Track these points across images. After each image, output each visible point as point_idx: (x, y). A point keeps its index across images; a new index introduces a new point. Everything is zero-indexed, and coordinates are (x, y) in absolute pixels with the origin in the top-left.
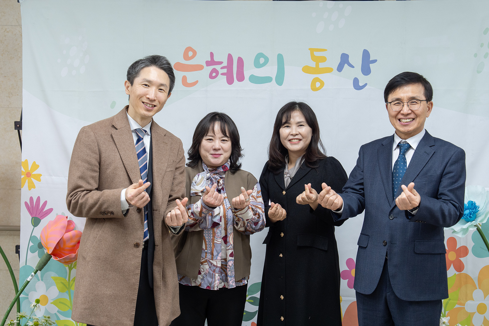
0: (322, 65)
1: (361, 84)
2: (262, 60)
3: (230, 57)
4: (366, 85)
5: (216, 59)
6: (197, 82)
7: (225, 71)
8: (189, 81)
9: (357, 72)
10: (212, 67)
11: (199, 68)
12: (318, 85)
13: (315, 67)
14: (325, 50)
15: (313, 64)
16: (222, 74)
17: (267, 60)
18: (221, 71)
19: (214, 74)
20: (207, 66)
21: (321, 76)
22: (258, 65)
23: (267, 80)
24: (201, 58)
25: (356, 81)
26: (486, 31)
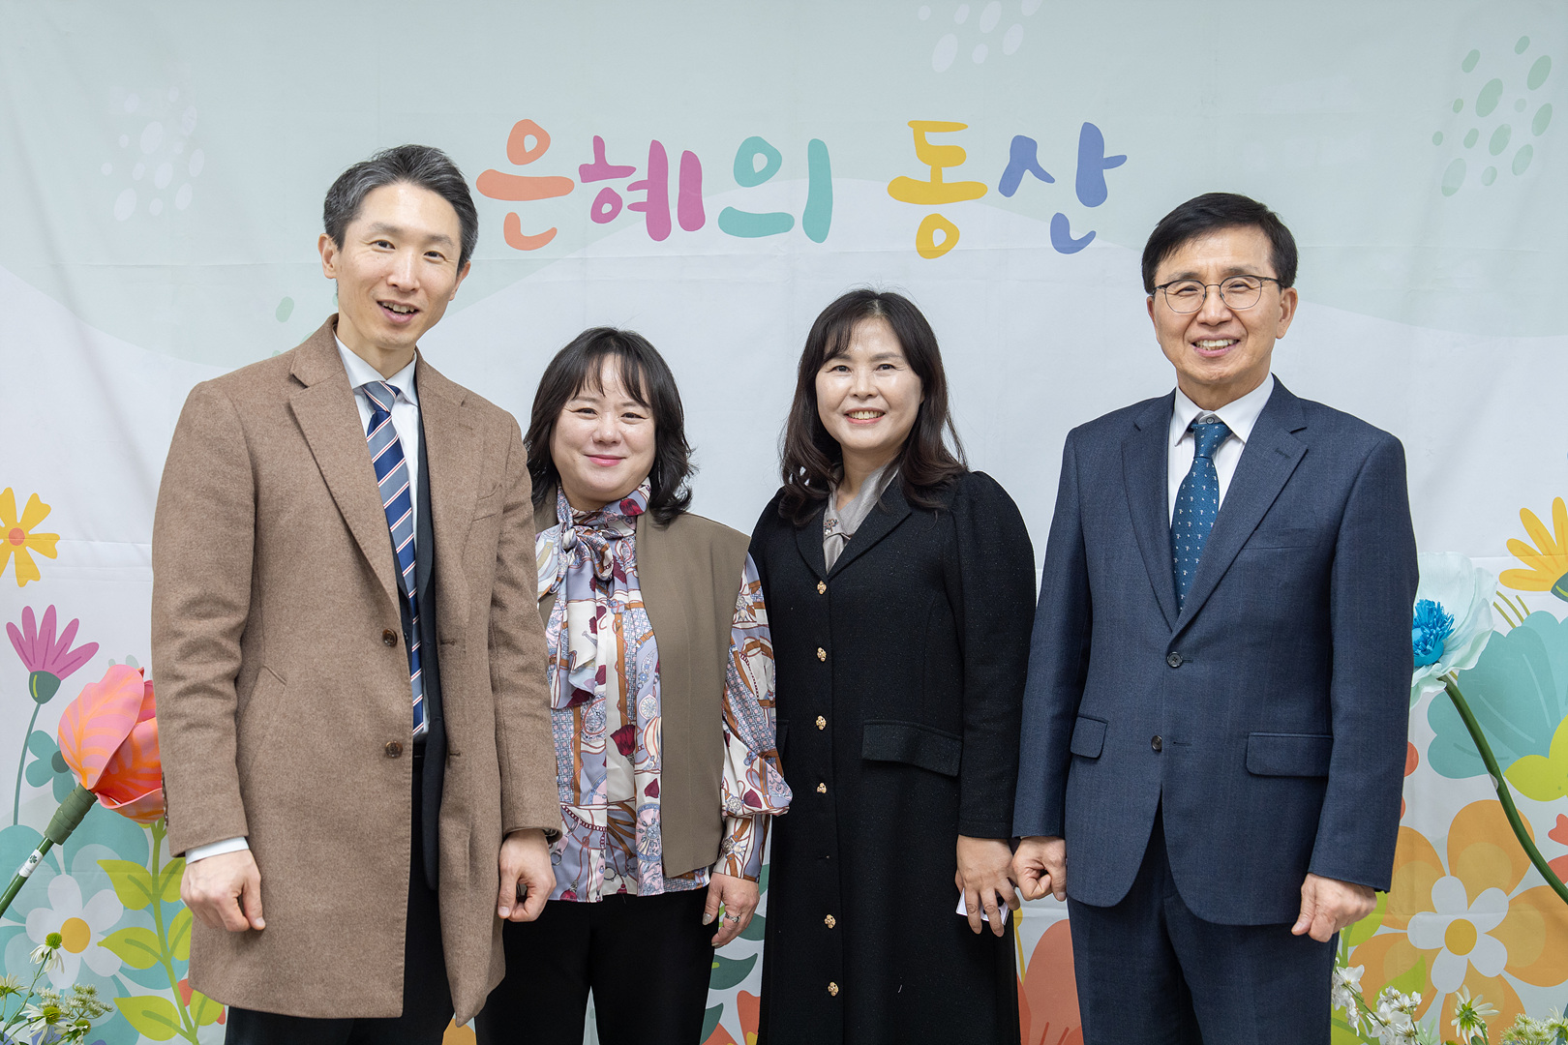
0: (950, 175)
1: (1076, 235)
2: (760, 162)
3: (657, 153)
4: (1091, 236)
5: (612, 159)
6: (553, 232)
7: (642, 196)
8: (528, 230)
9: (1063, 195)
10: (597, 186)
11: (558, 187)
12: (939, 237)
13: (928, 180)
14: (961, 127)
15: (922, 173)
16: (634, 207)
17: (775, 161)
18: (629, 198)
19: (607, 208)
20: (584, 180)
21: (949, 211)
22: (745, 175)
23: (778, 223)
24: (566, 158)
25: (1060, 225)
26: (1471, 61)
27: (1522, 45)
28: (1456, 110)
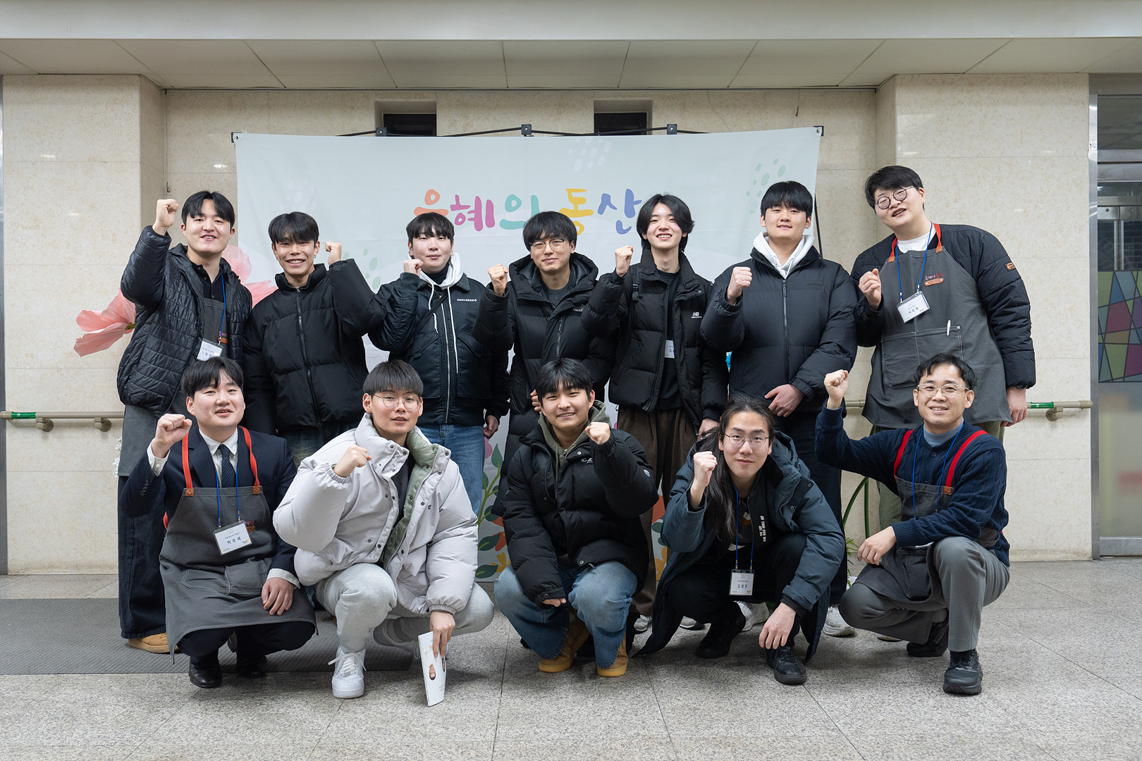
0: (580, 207)
1: (624, 228)
2: (514, 203)
3: (478, 200)
5: (462, 203)
7: (473, 215)
9: (621, 214)
10: (459, 212)
13: (573, 209)
14: (584, 191)
15: (571, 207)
16: (470, 220)
17: (519, 203)
18: (468, 217)
19: (460, 220)
20: (453, 210)
21: (581, 220)
22: (509, 208)
24: (446, 203)
25: (619, 224)
26: (759, 167)
27: (776, 162)
28: (754, 184)
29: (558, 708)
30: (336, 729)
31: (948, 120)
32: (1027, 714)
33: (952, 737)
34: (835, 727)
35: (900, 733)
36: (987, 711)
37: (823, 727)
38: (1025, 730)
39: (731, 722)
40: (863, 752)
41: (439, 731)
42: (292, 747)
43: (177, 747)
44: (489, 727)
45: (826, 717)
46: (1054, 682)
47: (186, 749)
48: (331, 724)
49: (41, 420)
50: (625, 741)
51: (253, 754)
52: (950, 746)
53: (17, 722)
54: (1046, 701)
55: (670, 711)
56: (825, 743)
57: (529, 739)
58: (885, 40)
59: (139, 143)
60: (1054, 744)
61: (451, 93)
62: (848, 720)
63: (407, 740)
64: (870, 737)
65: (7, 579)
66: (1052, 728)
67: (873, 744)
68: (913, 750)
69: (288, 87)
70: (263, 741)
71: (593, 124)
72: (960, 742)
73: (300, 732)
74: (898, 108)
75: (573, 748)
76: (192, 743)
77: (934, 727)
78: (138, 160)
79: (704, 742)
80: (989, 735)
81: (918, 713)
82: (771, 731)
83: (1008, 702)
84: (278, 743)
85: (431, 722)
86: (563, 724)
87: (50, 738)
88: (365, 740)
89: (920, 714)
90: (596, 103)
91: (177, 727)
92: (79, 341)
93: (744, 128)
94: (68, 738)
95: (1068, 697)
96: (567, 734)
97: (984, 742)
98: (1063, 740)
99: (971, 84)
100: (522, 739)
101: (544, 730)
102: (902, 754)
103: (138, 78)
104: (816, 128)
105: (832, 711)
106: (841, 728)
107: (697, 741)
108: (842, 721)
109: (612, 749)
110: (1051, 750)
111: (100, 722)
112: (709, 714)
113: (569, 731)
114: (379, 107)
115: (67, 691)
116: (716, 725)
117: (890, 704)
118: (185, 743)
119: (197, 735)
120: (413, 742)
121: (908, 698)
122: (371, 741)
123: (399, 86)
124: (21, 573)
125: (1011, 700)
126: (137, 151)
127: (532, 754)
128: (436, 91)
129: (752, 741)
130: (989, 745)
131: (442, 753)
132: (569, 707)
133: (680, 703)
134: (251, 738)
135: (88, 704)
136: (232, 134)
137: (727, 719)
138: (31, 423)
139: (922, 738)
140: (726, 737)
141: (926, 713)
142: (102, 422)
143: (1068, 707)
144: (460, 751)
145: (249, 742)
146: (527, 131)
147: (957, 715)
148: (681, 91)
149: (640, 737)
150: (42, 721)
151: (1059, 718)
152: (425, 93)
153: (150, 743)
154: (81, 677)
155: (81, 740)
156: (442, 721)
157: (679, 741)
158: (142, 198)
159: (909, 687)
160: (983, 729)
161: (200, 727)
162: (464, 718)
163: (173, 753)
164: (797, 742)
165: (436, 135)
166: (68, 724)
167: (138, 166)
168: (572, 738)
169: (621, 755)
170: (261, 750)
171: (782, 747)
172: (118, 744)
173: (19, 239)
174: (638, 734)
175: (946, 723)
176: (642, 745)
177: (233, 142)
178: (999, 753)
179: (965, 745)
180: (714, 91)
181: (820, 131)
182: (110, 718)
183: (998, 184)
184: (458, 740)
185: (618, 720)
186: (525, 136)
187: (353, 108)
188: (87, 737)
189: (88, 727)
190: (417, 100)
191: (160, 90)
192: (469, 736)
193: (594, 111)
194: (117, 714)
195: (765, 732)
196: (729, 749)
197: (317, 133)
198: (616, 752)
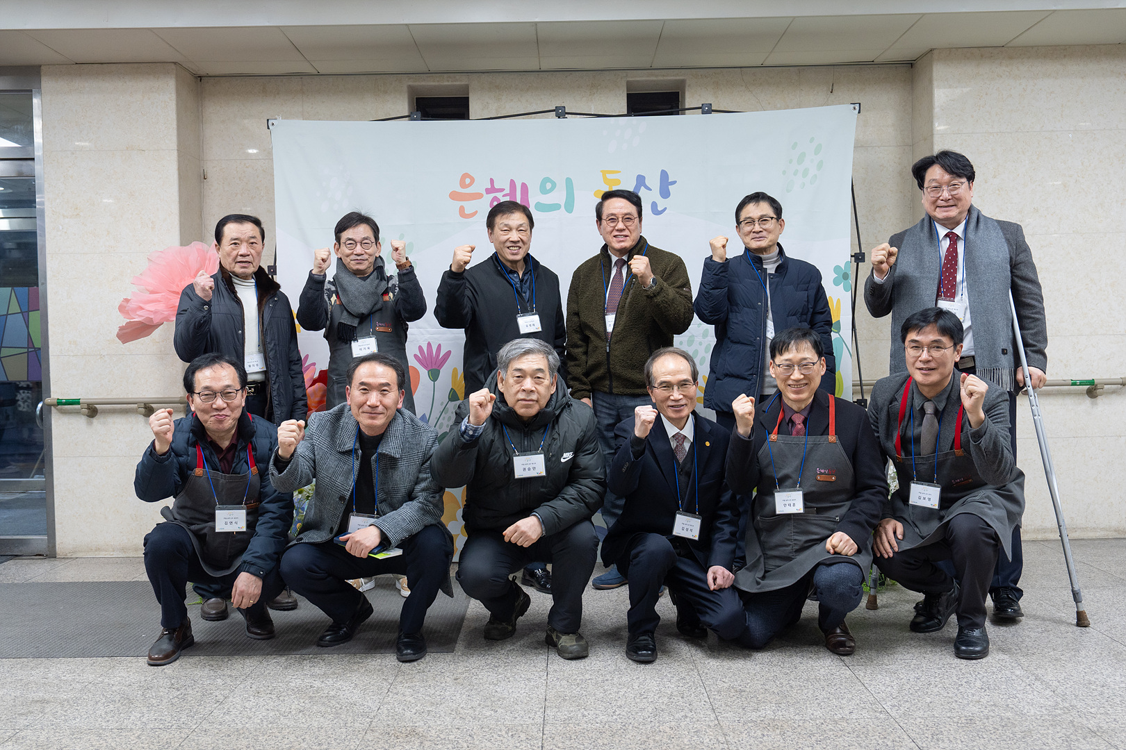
1: (660, 209)
3: (512, 183)
4: (666, 209)
5: (497, 186)
6: (476, 212)
8: (467, 212)
9: (655, 195)
10: (493, 195)
11: (478, 196)
14: (619, 172)
17: (554, 185)
20: (487, 194)
22: (544, 191)
23: (556, 207)
24: (481, 186)
25: (654, 205)
26: (795, 146)
27: (812, 140)
28: (790, 163)
29: (604, 690)
30: (386, 712)
31: (987, 94)
32: (1076, 696)
33: (1002, 719)
34: (883, 709)
35: (948, 715)
36: (1035, 693)
37: (871, 710)
38: (1075, 712)
39: (778, 704)
40: (913, 735)
41: (488, 714)
42: (345, 730)
43: (232, 730)
44: (538, 709)
45: (873, 699)
46: (1101, 663)
47: (241, 732)
48: (381, 707)
49: (86, 406)
50: (673, 723)
51: (307, 737)
52: (1000, 728)
53: (75, 704)
54: (1095, 682)
55: (716, 693)
56: (873, 726)
57: (577, 722)
58: (924, 14)
59: (175, 131)
60: (1105, 727)
61: (483, 75)
62: (895, 702)
63: (458, 722)
64: (919, 720)
65: (56, 562)
66: (1102, 710)
67: (922, 726)
68: (964, 733)
69: (321, 72)
70: (316, 724)
71: (626, 104)
72: (1009, 725)
73: (351, 715)
74: (935, 83)
75: (622, 730)
76: (247, 725)
77: (982, 710)
78: (176, 147)
79: (753, 724)
80: (1039, 717)
81: (965, 695)
82: (818, 713)
83: (1056, 683)
84: (330, 726)
85: (479, 705)
86: (610, 707)
87: (108, 721)
88: (415, 723)
89: (968, 696)
90: (628, 83)
91: (231, 710)
92: (121, 328)
93: (779, 106)
94: (125, 721)
95: (1117, 678)
96: (615, 717)
97: (1035, 725)
98: (1114, 722)
99: (1011, 58)
100: (570, 722)
101: (591, 713)
102: (952, 736)
103: (173, 66)
104: (853, 106)
105: (879, 693)
106: (889, 711)
107: (745, 723)
108: (889, 704)
109: (660, 731)
110: (1103, 732)
111: (155, 705)
112: (755, 696)
113: (617, 713)
114: (412, 90)
115: (122, 674)
116: (763, 708)
117: (936, 686)
118: (240, 726)
119: (251, 718)
120: (463, 724)
121: (955, 680)
122: (421, 723)
123: (432, 70)
124: (69, 556)
125: (1059, 682)
126: (175, 139)
127: (581, 736)
128: (469, 74)
129: (801, 724)
130: (1040, 728)
131: (493, 736)
132: (615, 690)
133: (726, 685)
134: (304, 721)
135: (143, 686)
136: (268, 120)
137: (774, 701)
138: (75, 409)
139: (971, 721)
140: (774, 720)
141: (973, 695)
142: (145, 408)
143: (1118, 689)
144: (511, 734)
145: (302, 725)
146: (561, 113)
147: (1005, 696)
148: (716, 70)
149: (688, 719)
150: (99, 704)
151: (1109, 699)
152: (458, 76)
153: (206, 726)
154: (134, 659)
155: (139, 723)
156: (490, 704)
157: (727, 724)
158: (180, 186)
159: (954, 668)
160: (1032, 711)
161: (253, 710)
162: (512, 700)
163: (229, 736)
164: (846, 724)
165: (468, 118)
166: (125, 707)
167: (175, 153)
168: (620, 721)
169: (670, 738)
170: (314, 733)
171: (831, 730)
172: (174, 727)
173: (61, 228)
174: (686, 717)
175: (995, 705)
176: (690, 727)
177: (268, 128)
178: (1050, 736)
179: (1015, 727)
180: (748, 69)
181: (857, 108)
182: (165, 701)
183: (1038, 159)
184: (507, 722)
185: (665, 702)
186: (559, 118)
187: (385, 92)
188: (144, 720)
189: (145, 710)
190: (450, 83)
191: (195, 77)
192: (518, 718)
193: (627, 91)
194: (171, 697)
195: (812, 714)
196: (778, 731)
197: (350, 118)
198: (665, 734)
